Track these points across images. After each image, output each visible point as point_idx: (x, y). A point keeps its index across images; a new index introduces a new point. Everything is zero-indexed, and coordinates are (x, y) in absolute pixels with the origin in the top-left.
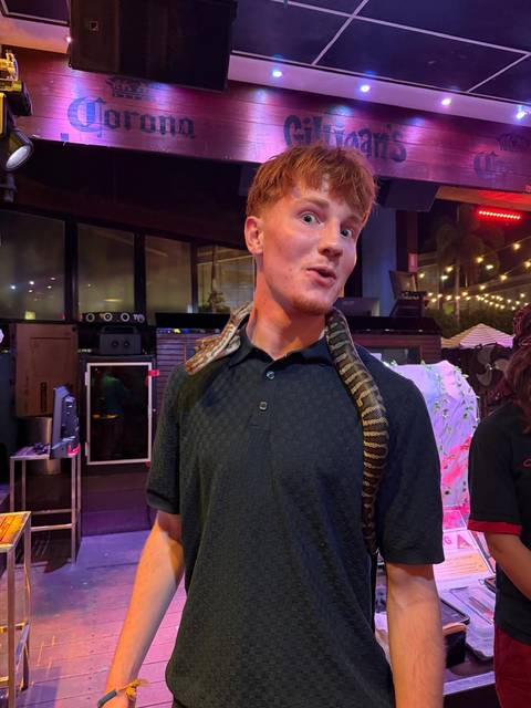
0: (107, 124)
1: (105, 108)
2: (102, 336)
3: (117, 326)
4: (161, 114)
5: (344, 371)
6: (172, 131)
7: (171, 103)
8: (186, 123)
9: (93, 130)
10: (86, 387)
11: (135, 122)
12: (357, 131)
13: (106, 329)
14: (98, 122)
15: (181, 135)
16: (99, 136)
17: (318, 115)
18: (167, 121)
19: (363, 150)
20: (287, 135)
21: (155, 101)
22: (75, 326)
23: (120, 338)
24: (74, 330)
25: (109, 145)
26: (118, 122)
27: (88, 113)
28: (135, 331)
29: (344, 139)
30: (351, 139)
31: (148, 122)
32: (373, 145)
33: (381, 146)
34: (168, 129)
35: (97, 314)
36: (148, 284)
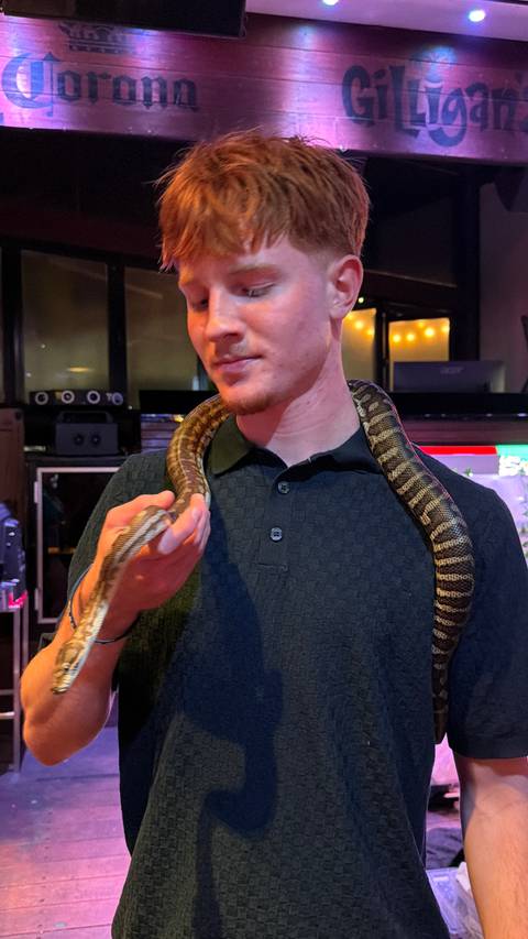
0: (62, 94)
1: (58, 68)
2: (59, 427)
3: (81, 411)
4: (146, 74)
5: (395, 474)
6: (163, 100)
7: (159, 57)
8: (184, 89)
9: (40, 105)
10: (35, 505)
11: (105, 89)
12: (464, 86)
13: (66, 416)
14: (48, 92)
15: (176, 107)
16: (50, 114)
17: (399, 62)
18: (155, 85)
19: (474, 118)
20: (347, 100)
21: (135, 53)
22: (16, 410)
23: (87, 429)
24: (18, 416)
25: (64, 128)
26: (77, 90)
27: (33, 78)
28: (109, 417)
29: (442, 101)
30: (454, 102)
31: (125, 87)
32: (490, 109)
33: (504, 109)
34: (155, 97)
35: (51, 393)
36: (129, 344)
